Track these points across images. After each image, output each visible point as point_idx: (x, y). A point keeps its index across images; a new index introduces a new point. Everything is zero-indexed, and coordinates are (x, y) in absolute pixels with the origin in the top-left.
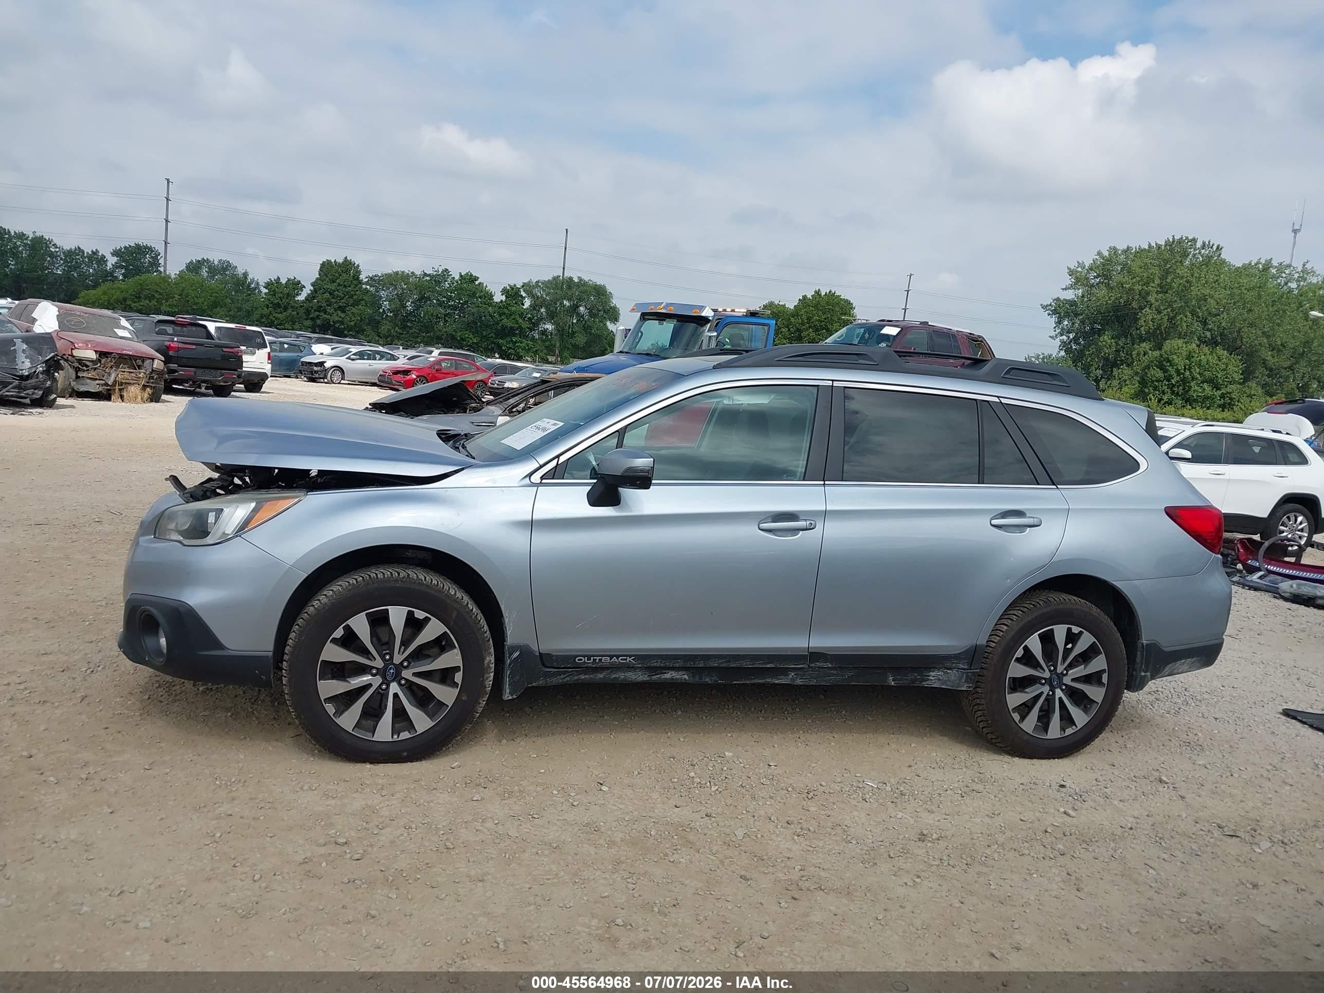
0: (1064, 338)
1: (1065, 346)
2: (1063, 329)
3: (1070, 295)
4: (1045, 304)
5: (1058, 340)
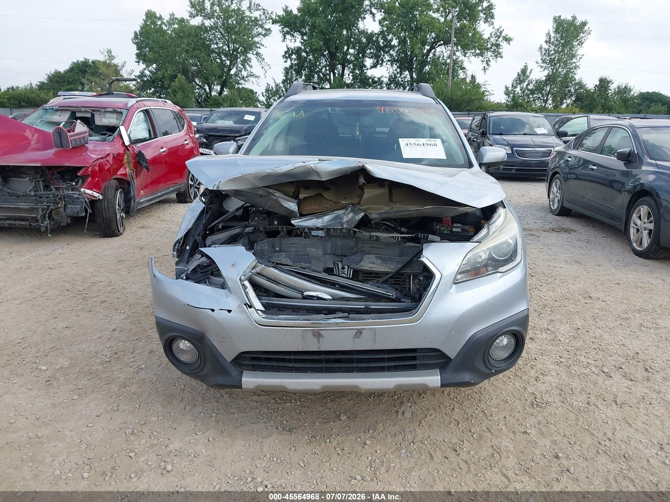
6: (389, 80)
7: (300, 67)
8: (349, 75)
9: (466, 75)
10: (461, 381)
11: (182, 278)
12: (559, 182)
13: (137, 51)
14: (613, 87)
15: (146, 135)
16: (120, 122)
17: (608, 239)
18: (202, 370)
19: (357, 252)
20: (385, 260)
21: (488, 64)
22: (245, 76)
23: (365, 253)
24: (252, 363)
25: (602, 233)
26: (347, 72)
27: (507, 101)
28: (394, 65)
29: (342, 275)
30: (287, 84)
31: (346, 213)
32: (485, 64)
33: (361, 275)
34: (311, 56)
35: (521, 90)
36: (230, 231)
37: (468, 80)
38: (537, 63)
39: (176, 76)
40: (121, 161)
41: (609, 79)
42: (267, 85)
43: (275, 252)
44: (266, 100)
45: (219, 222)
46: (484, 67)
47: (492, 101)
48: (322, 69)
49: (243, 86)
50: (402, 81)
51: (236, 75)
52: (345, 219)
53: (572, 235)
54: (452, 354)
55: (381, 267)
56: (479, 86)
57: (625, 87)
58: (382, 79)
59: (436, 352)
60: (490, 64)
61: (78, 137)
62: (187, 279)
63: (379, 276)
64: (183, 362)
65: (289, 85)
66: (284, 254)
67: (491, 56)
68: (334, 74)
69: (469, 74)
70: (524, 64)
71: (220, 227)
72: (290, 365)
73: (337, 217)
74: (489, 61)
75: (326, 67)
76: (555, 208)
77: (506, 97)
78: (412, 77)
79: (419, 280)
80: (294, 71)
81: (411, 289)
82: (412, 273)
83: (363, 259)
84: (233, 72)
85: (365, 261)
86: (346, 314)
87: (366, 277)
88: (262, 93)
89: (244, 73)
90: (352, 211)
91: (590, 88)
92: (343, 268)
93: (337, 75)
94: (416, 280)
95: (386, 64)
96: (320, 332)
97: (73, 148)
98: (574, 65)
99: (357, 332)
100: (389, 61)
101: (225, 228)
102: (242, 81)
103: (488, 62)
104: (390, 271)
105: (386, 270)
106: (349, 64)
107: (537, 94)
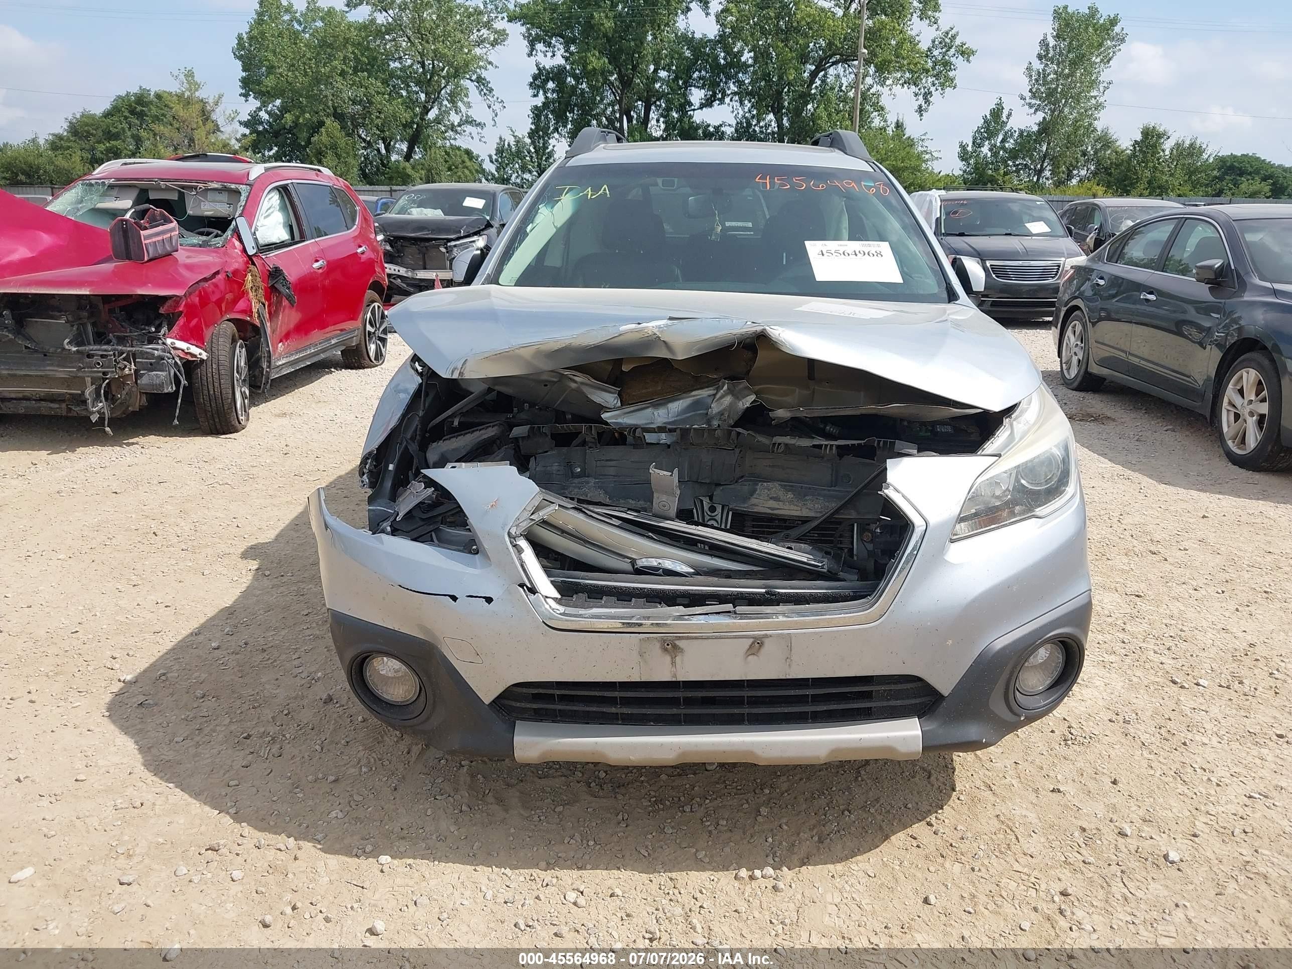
6: (736, 130)
7: (563, 106)
8: (658, 121)
9: (885, 121)
10: (964, 740)
11: (383, 531)
12: (1080, 328)
13: (243, 74)
14: (1168, 146)
15: (284, 236)
16: (235, 210)
17: (1177, 434)
18: (428, 718)
19: (742, 477)
20: (801, 493)
21: (927, 101)
22: (456, 124)
23: (758, 478)
24: (535, 706)
25: (1165, 424)
26: (653, 115)
27: (965, 171)
28: (746, 102)
29: (710, 523)
30: (539, 137)
31: (718, 396)
32: (921, 100)
33: (749, 523)
34: (584, 86)
35: (991, 150)
36: (477, 434)
37: (890, 131)
38: (1023, 98)
39: (322, 124)
40: (241, 284)
41: (1161, 130)
42: (498, 141)
43: (575, 476)
44: (498, 170)
45: (453, 416)
46: (920, 106)
47: (936, 171)
48: (606, 109)
49: (452, 142)
50: (761, 132)
51: (438, 121)
52: (715, 408)
53: (1110, 427)
54: (945, 686)
55: (792, 507)
56: (911, 143)
57: (1191, 145)
58: (723, 129)
59: (915, 681)
60: (931, 99)
61: (160, 238)
62: (394, 532)
63: (787, 524)
64: (386, 703)
65: (541, 141)
66: (592, 481)
67: (934, 85)
68: (630, 120)
69: (892, 119)
70: (997, 101)
71: (456, 423)
72: (613, 710)
73: (696, 405)
74: (930, 93)
75: (613, 106)
76: (1073, 376)
77: (961, 164)
78: (780, 125)
79: (873, 533)
80: (552, 112)
81: (855, 552)
82: (856, 520)
83: (756, 490)
84: (432, 115)
85: (760, 495)
86: (729, 607)
87: (761, 526)
88: (490, 156)
89: (455, 118)
90: (730, 391)
91: (1123, 147)
92: (713, 509)
93: (634, 122)
94: (867, 533)
95: (731, 100)
96: (677, 642)
97: (150, 260)
98: (1093, 101)
99: (753, 643)
100: (735, 93)
101: (465, 427)
102: (450, 133)
103: (927, 96)
104: (812, 514)
105: (805, 513)
106: (659, 100)
107: (1023, 159)
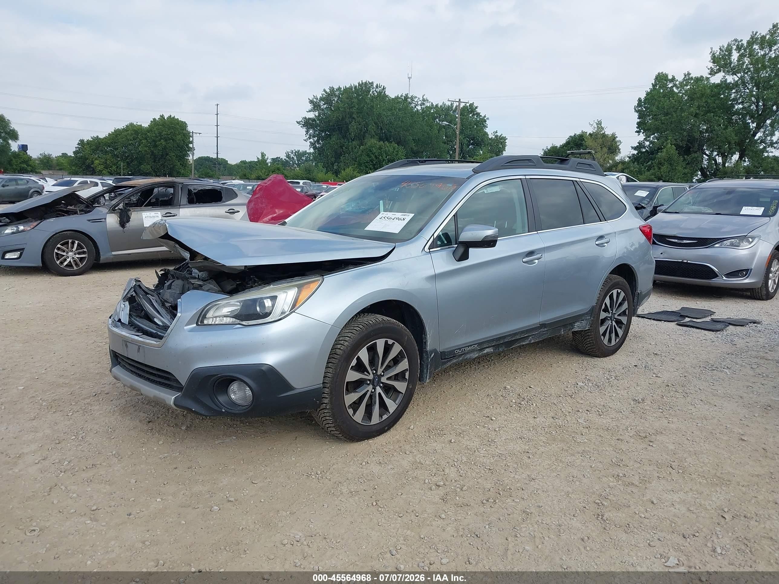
0: (311, 140)
1: (312, 145)
2: (310, 135)
3: (311, 115)
4: (299, 121)
5: (308, 142)
13: (639, 120)
51: (762, 141)
84: (758, 137)
86: (142, 334)
96: (127, 343)
99: (138, 348)
